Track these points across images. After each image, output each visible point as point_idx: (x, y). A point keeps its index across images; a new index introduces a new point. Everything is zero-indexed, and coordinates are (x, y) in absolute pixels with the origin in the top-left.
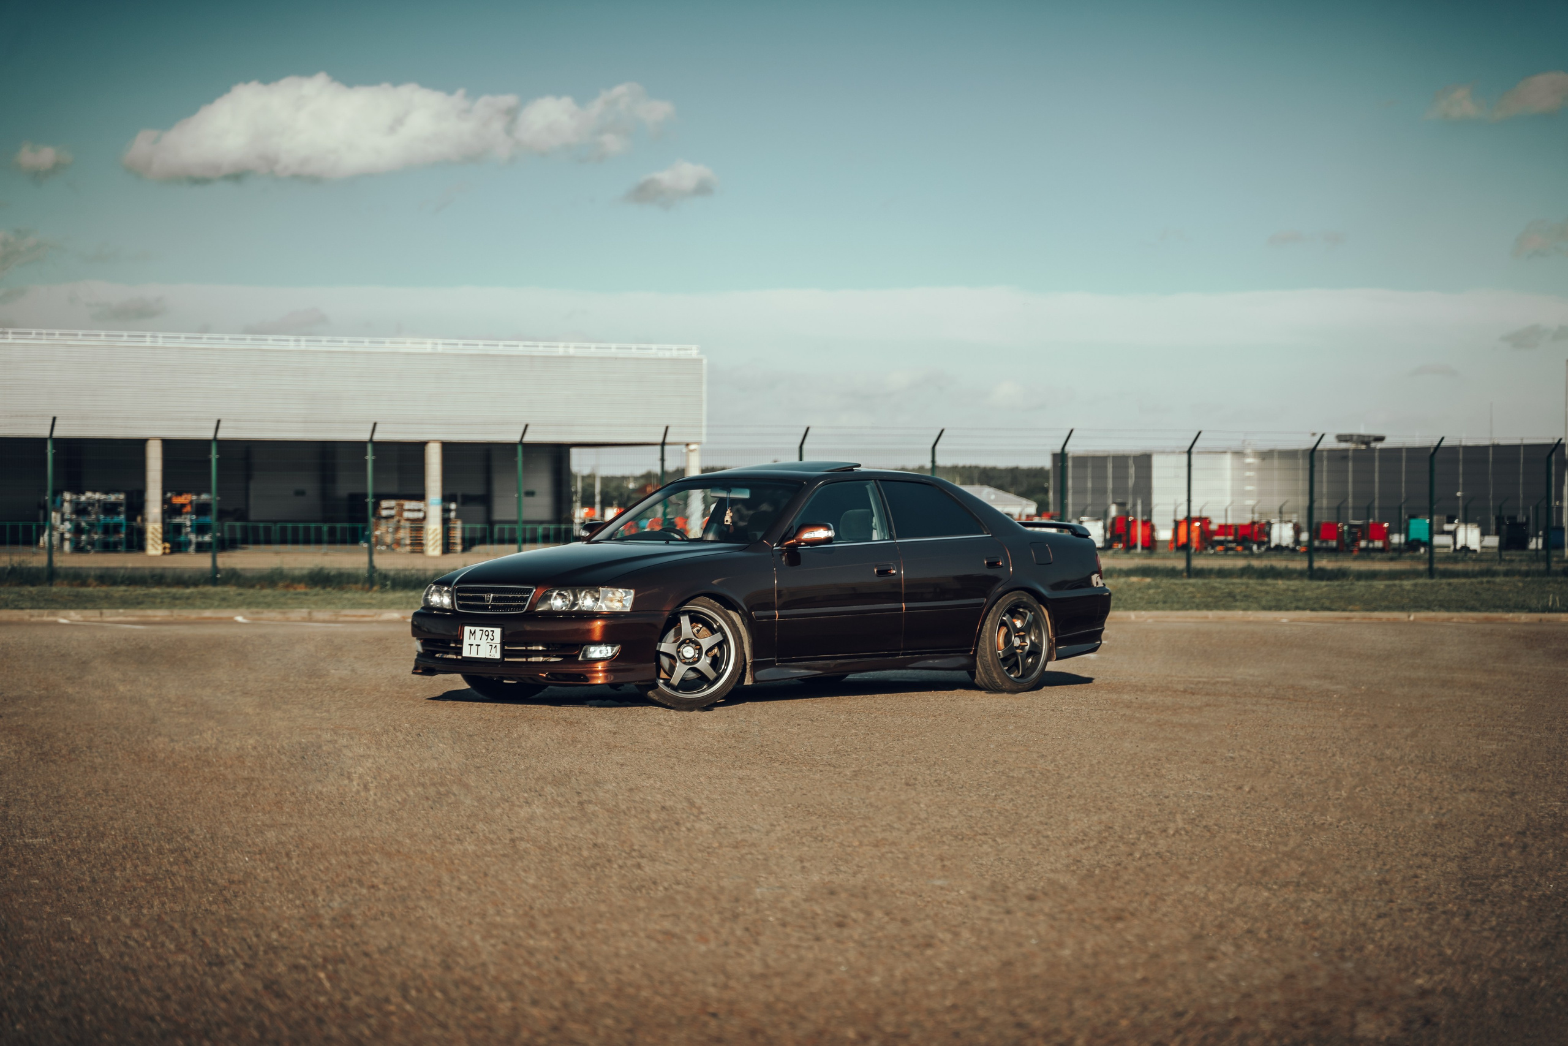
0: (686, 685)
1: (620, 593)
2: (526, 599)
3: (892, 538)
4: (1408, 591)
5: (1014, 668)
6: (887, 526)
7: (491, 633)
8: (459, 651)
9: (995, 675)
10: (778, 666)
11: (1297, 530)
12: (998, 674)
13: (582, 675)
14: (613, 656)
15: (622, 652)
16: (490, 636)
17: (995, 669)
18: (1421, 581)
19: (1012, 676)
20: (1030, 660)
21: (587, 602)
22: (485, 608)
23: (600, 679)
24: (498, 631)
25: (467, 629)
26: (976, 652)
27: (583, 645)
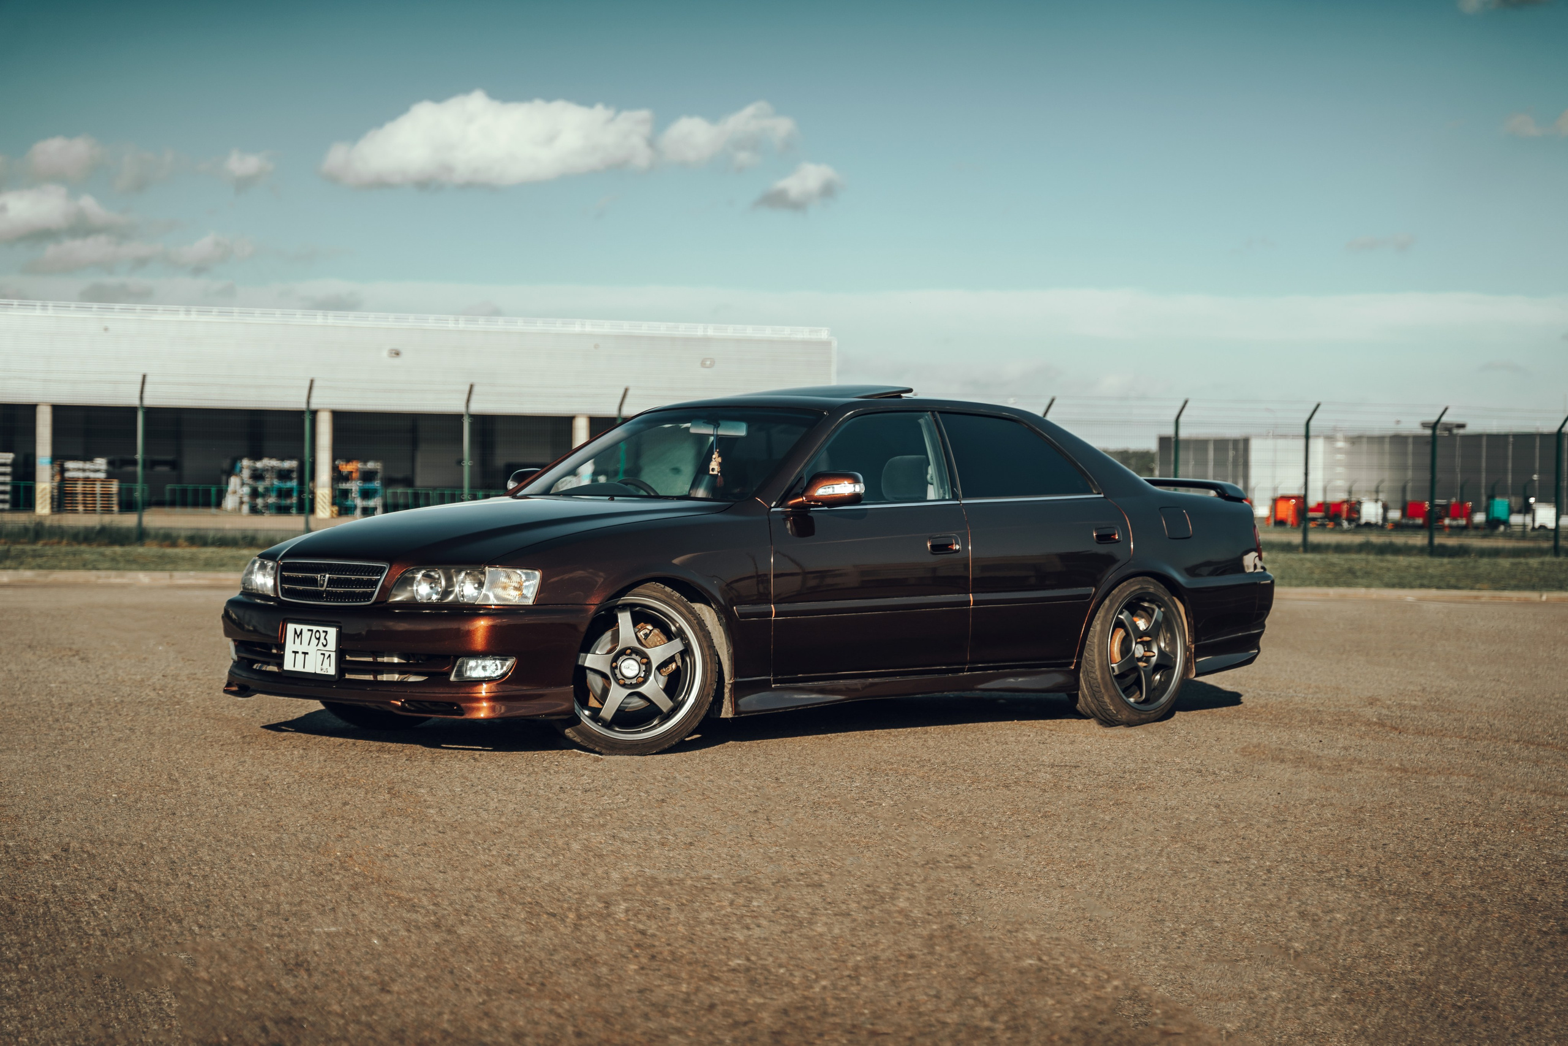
0: (625, 719)
1: (518, 575)
2: (374, 583)
3: (955, 497)
4: (1536, 570)
5: (1135, 687)
6: (948, 480)
7: (323, 635)
8: (279, 660)
9: (1107, 700)
10: (776, 689)
11: (1386, 508)
12: (1112, 699)
13: (454, 704)
14: (504, 675)
15: (517, 670)
16: (322, 640)
17: (1107, 690)
18: (1547, 559)
19: (1132, 700)
20: (1158, 677)
21: (466, 589)
22: (318, 595)
23: (483, 711)
24: (332, 632)
25: (291, 628)
26: (1078, 666)
27: (457, 657)
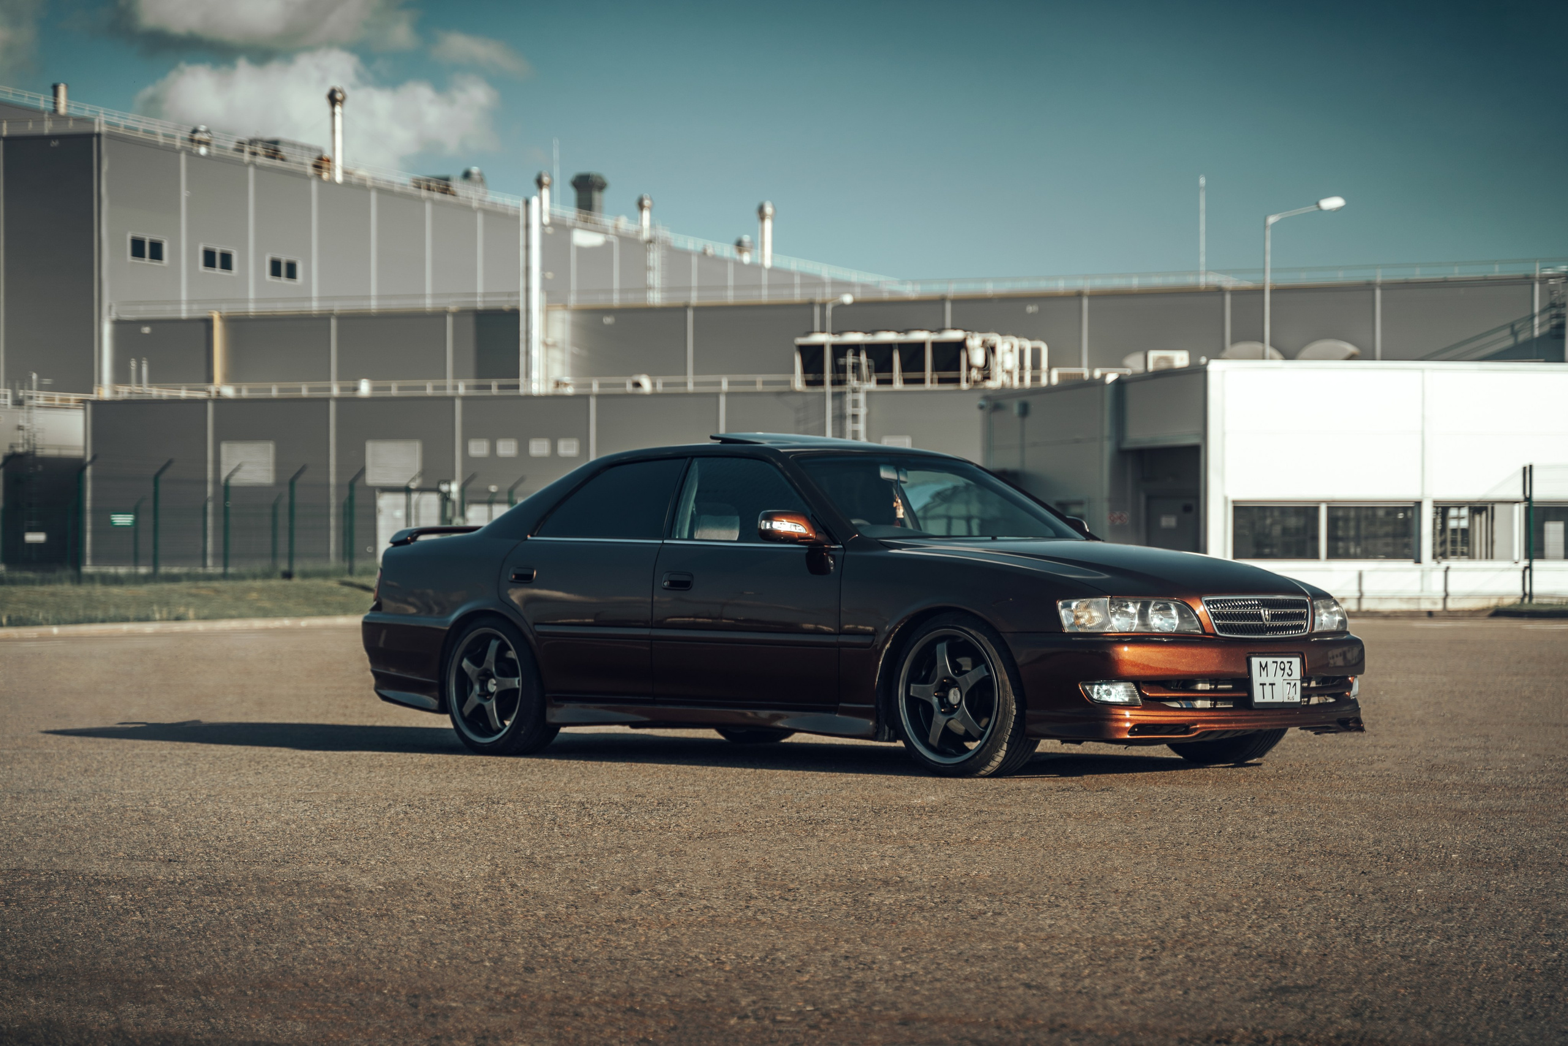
7: (1287, 665)
8: (1249, 693)
16: (1287, 670)
22: (1266, 629)
24: (1296, 661)
25: (1255, 661)
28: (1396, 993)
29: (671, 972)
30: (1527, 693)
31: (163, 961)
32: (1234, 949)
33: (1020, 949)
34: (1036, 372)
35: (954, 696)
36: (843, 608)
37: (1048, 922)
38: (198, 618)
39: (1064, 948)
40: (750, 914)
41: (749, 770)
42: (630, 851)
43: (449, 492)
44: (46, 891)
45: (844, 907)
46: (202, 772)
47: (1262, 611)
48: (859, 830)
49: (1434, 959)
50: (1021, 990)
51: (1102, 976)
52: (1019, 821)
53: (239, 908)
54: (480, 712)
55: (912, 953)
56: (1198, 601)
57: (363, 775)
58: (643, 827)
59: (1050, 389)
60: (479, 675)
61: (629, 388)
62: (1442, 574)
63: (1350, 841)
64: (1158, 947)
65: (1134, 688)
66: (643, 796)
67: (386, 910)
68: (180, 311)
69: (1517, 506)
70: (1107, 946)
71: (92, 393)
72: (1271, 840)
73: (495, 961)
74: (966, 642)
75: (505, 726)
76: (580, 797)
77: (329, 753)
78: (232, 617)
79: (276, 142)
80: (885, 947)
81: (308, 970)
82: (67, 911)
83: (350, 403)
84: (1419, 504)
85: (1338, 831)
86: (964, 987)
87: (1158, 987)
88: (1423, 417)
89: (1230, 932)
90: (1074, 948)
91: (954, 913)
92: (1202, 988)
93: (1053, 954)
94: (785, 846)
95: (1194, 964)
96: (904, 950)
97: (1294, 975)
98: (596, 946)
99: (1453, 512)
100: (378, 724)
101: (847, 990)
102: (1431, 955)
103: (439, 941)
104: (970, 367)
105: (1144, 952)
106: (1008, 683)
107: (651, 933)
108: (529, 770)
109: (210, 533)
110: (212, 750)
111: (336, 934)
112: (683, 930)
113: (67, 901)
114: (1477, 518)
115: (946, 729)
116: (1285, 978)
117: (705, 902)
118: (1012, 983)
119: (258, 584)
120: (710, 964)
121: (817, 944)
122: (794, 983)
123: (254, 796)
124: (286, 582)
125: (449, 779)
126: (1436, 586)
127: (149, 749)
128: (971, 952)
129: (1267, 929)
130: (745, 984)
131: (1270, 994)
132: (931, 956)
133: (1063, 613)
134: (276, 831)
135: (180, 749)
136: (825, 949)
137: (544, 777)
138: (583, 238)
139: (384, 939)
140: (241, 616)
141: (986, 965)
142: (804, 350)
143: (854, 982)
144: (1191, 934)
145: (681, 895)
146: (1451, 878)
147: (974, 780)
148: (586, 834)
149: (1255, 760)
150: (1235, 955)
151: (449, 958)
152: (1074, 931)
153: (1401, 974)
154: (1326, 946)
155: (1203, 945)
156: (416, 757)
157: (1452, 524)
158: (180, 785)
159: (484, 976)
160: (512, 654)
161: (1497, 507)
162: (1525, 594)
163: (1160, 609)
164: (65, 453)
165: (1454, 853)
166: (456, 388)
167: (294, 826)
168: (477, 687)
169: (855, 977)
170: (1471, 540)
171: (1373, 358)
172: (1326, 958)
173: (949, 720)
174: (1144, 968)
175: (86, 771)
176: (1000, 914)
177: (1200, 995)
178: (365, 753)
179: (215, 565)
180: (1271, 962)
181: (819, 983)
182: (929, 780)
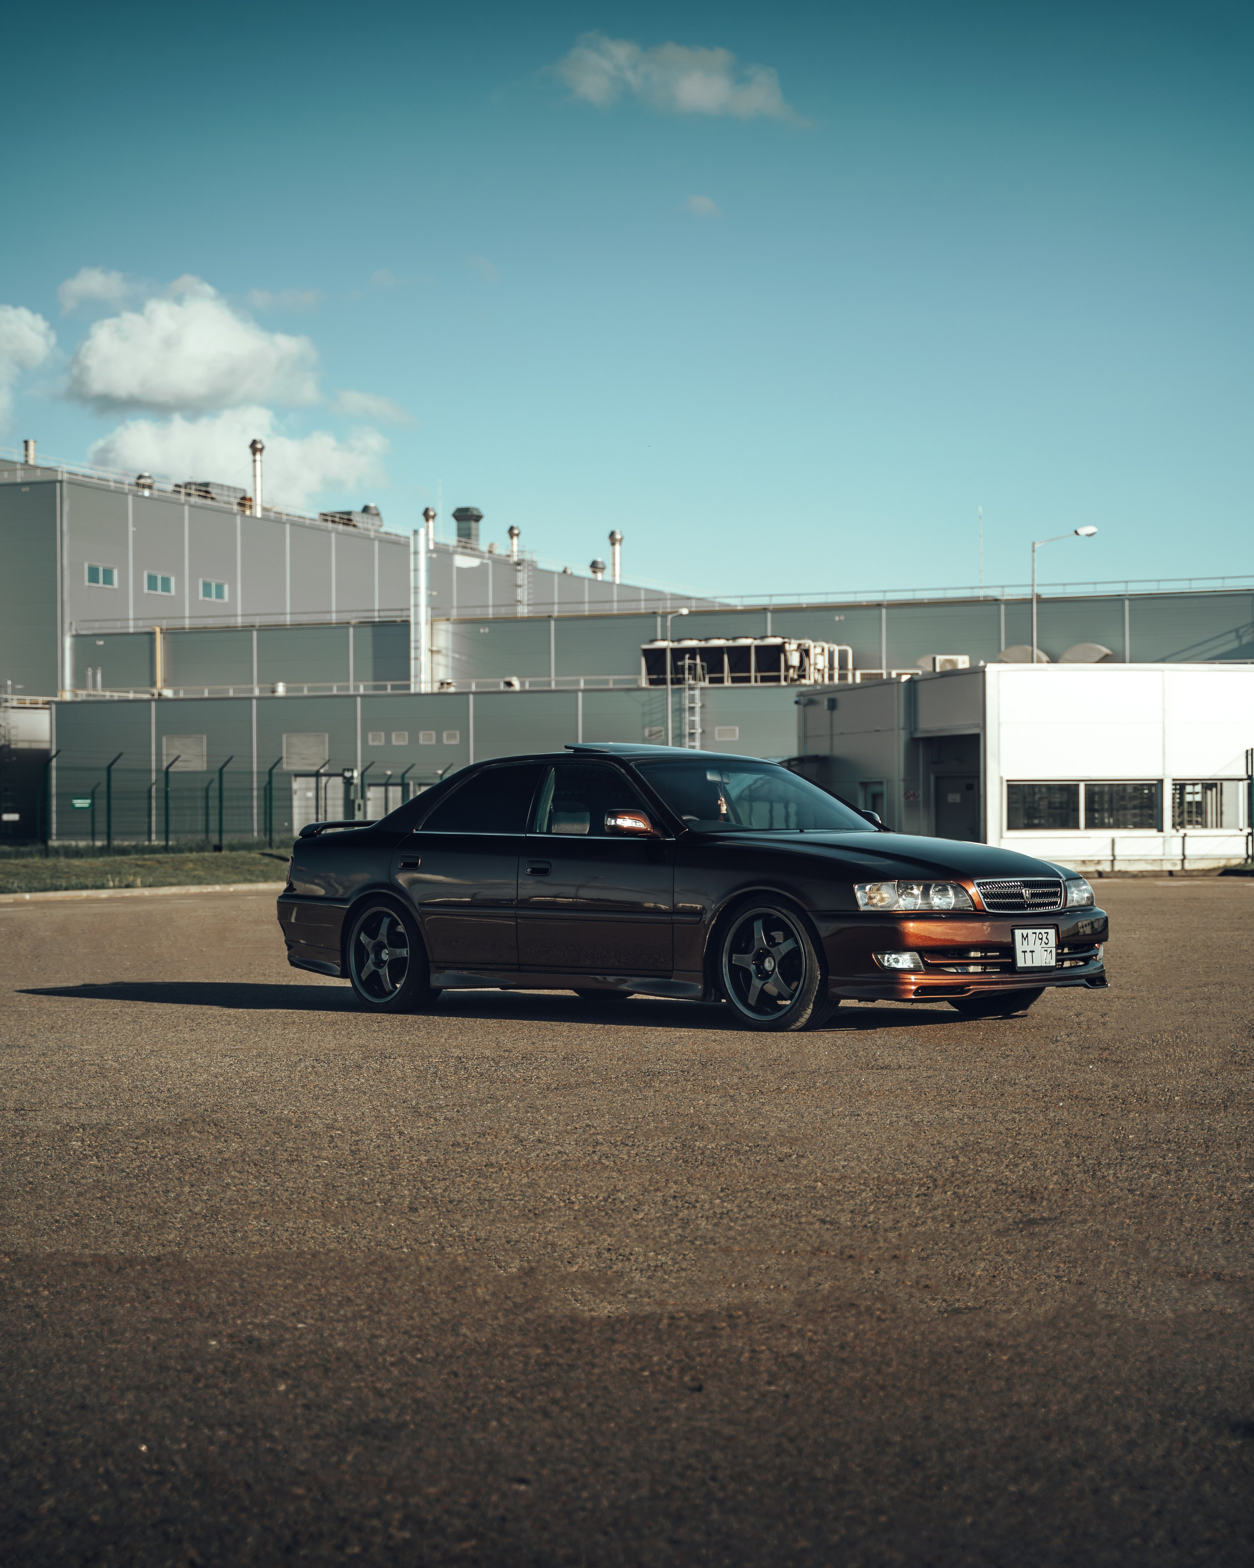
2: (1057, 894)
7: (1045, 936)
8: (1013, 960)
16: (1044, 940)
22: (1027, 906)
24: (1051, 932)
25: (1018, 933)
28: (1122, 1223)
29: (530, 1211)
30: (1245, 947)
31: (115, 1201)
32: (994, 1186)
33: (818, 1188)
34: (843, 672)
35: (769, 964)
36: (676, 889)
37: (842, 1163)
38: (144, 885)
39: (855, 1187)
40: (596, 1158)
41: (599, 1026)
42: (498, 1101)
43: (352, 777)
44: (21, 1138)
45: (674, 1151)
46: (147, 1029)
47: (1023, 891)
48: (689, 1080)
49: (1154, 1192)
50: (817, 1226)
51: (884, 1211)
52: (822, 1071)
53: (176, 1154)
54: (375, 977)
55: (729, 1192)
56: (971, 884)
57: (278, 1032)
58: (509, 1080)
59: (854, 687)
60: (374, 946)
61: (502, 687)
62: (1181, 840)
63: (1093, 1086)
64: (931, 1185)
65: (917, 956)
66: (510, 1051)
67: (296, 1156)
68: (128, 627)
69: (1241, 783)
70: (890, 1185)
71: (56, 696)
72: (1028, 1086)
73: (386, 1202)
74: (778, 918)
75: (396, 988)
76: (457, 1053)
77: (251, 1010)
78: (172, 884)
79: (207, 485)
80: (707, 1187)
81: (233, 1209)
82: (38, 1156)
83: (269, 700)
84: (1161, 781)
85: (1083, 1078)
86: (771, 1223)
87: (930, 1220)
88: (1164, 709)
89: (991, 1171)
90: (862, 1187)
91: (765, 1156)
92: (966, 1222)
93: (845, 1192)
94: (627, 1096)
95: (960, 1200)
96: (722, 1190)
97: (1041, 1209)
98: (468, 1188)
99: (1189, 789)
100: (292, 983)
101: (675, 1226)
102: (1153, 1189)
103: (339, 1184)
104: (788, 667)
105: (919, 1189)
106: (813, 953)
107: (514, 1176)
108: (416, 1026)
109: (154, 812)
110: (155, 1008)
111: (255, 1177)
112: (541, 1173)
113: (37, 1147)
114: (1209, 792)
115: (762, 990)
116: (1034, 1211)
117: (559, 1148)
118: (811, 1219)
119: (194, 855)
120: (562, 1204)
121: (650, 1185)
122: (631, 1220)
123: (189, 1051)
124: (216, 854)
125: (349, 1036)
126: (1176, 851)
127: (104, 1007)
128: (778, 1192)
129: (1021, 1167)
130: (591, 1221)
131: (1021, 1226)
132: (745, 1195)
133: (859, 894)
134: (207, 1084)
135: (129, 1007)
136: (657, 1190)
137: (428, 1033)
138: (462, 561)
139: (295, 1182)
140: (179, 884)
141: (789, 1203)
142: (647, 653)
143: (681, 1219)
144: (959, 1173)
145: (539, 1141)
146: (1173, 1118)
147: (786, 1033)
148: (462, 1086)
149: (1020, 1013)
150: (994, 1191)
151: (347, 1199)
152: (863, 1171)
153: (1127, 1205)
154: (1069, 1182)
155: (968, 1183)
156: (322, 1014)
157: (1189, 798)
158: (129, 1041)
159: (376, 1215)
160: (401, 929)
161: (1225, 783)
162: (1248, 856)
163: (939, 890)
164: (35, 746)
165: (1177, 1096)
166: (357, 688)
167: (221, 1079)
168: (372, 956)
169: (681, 1215)
170: (1204, 810)
171: (1124, 662)
172: (1067, 1193)
173: (764, 984)
174: (918, 1204)
175: (53, 1027)
176: (803, 1156)
177: (963, 1227)
178: (281, 1011)
179: (157, 839)
180: (1022, 1197)
181: (651, 1220)
182: (749, 1034)
